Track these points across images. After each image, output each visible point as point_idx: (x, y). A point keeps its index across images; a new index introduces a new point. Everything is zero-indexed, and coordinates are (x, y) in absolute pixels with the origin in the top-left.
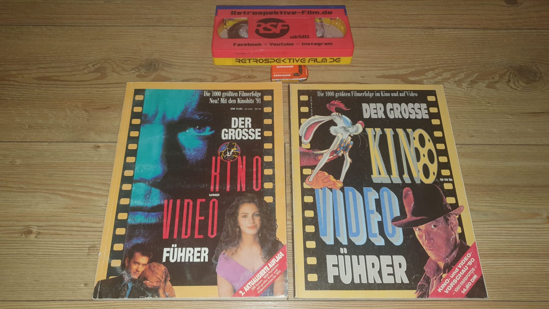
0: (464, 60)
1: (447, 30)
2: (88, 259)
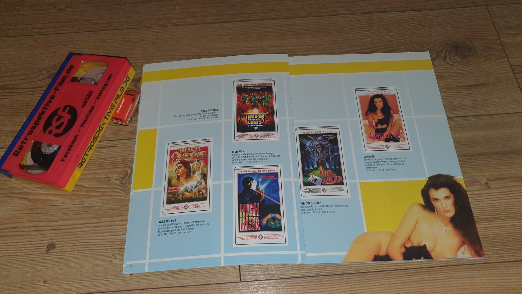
0: (402, 40)
1: (385, 13)
2: (47, 256)
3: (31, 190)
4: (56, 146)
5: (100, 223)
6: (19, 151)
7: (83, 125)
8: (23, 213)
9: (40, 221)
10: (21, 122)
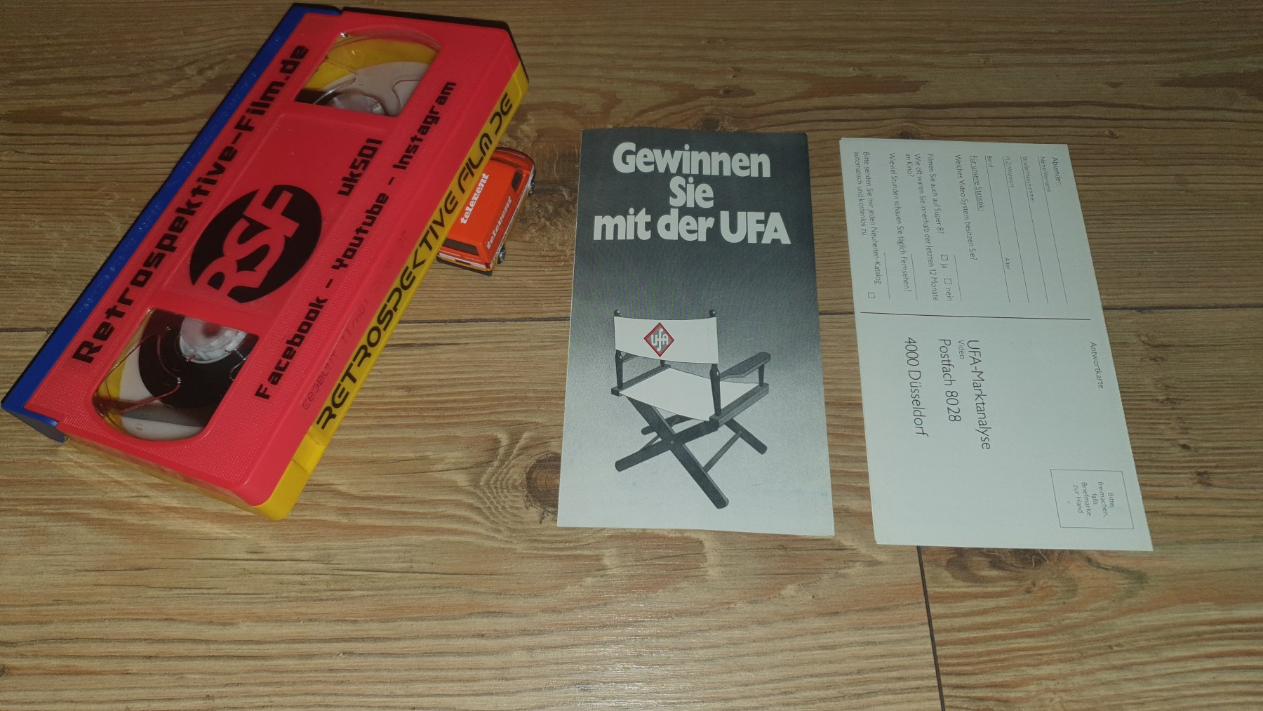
3: (135, 494)
4: (237, 332)
5: (395, 639)
6: (97, 343)
7: (346, 261)
8: (99, 582)
9: (166, 619)
10: (106, 239)
